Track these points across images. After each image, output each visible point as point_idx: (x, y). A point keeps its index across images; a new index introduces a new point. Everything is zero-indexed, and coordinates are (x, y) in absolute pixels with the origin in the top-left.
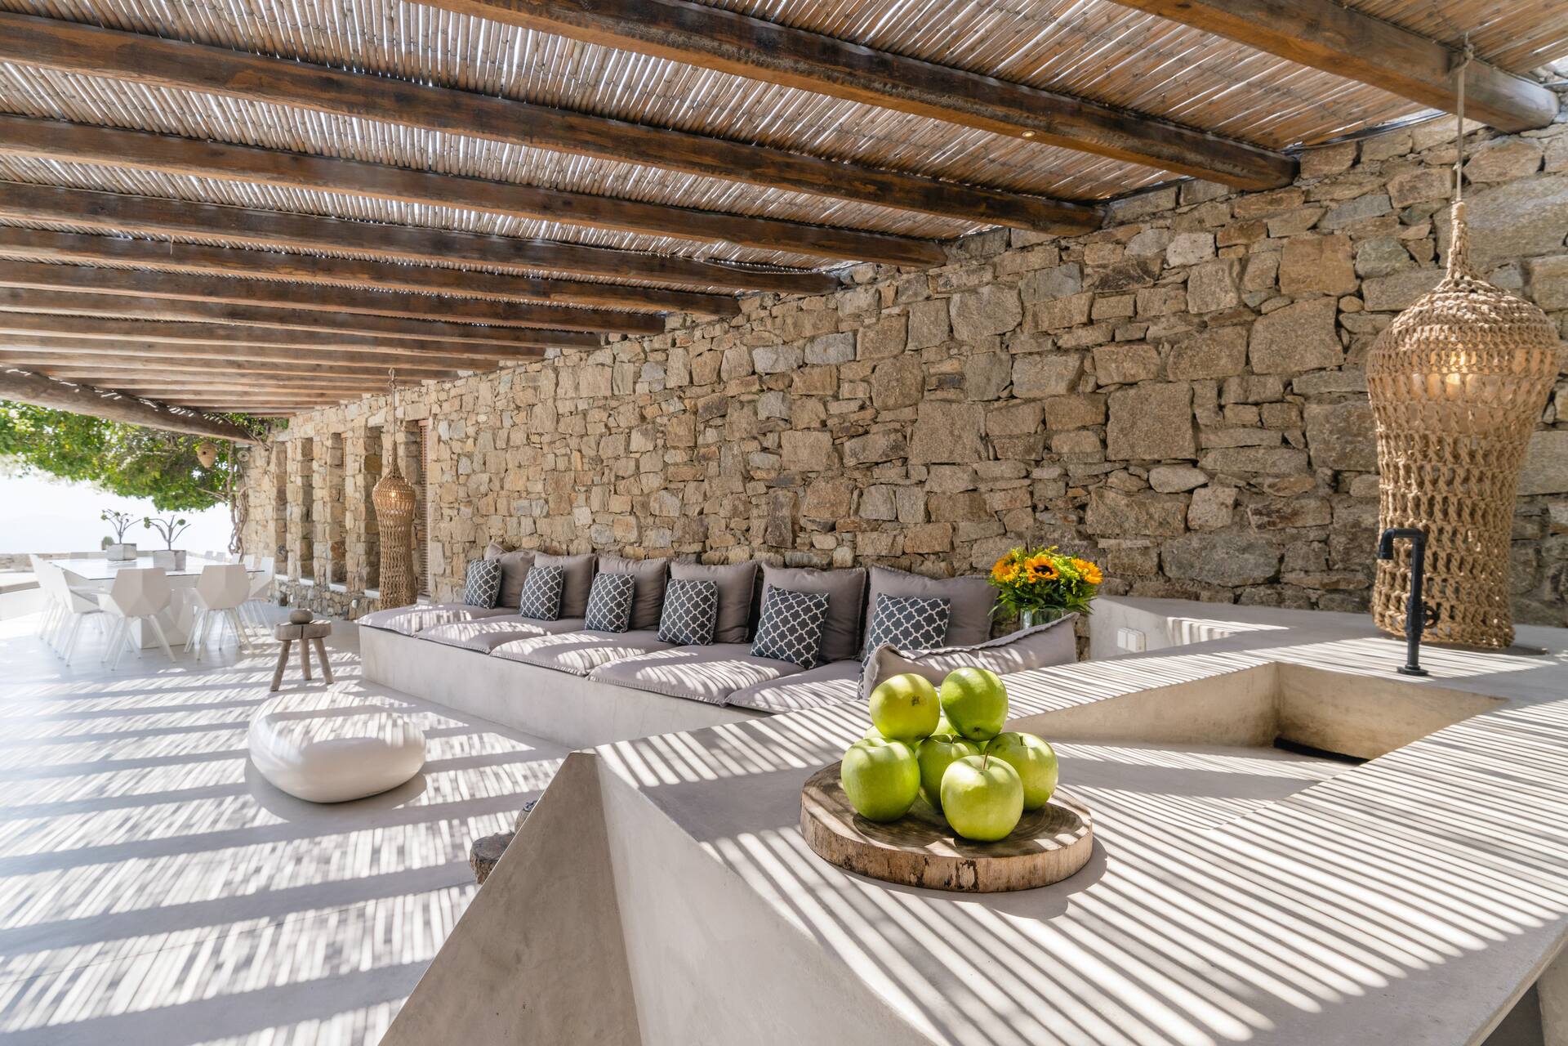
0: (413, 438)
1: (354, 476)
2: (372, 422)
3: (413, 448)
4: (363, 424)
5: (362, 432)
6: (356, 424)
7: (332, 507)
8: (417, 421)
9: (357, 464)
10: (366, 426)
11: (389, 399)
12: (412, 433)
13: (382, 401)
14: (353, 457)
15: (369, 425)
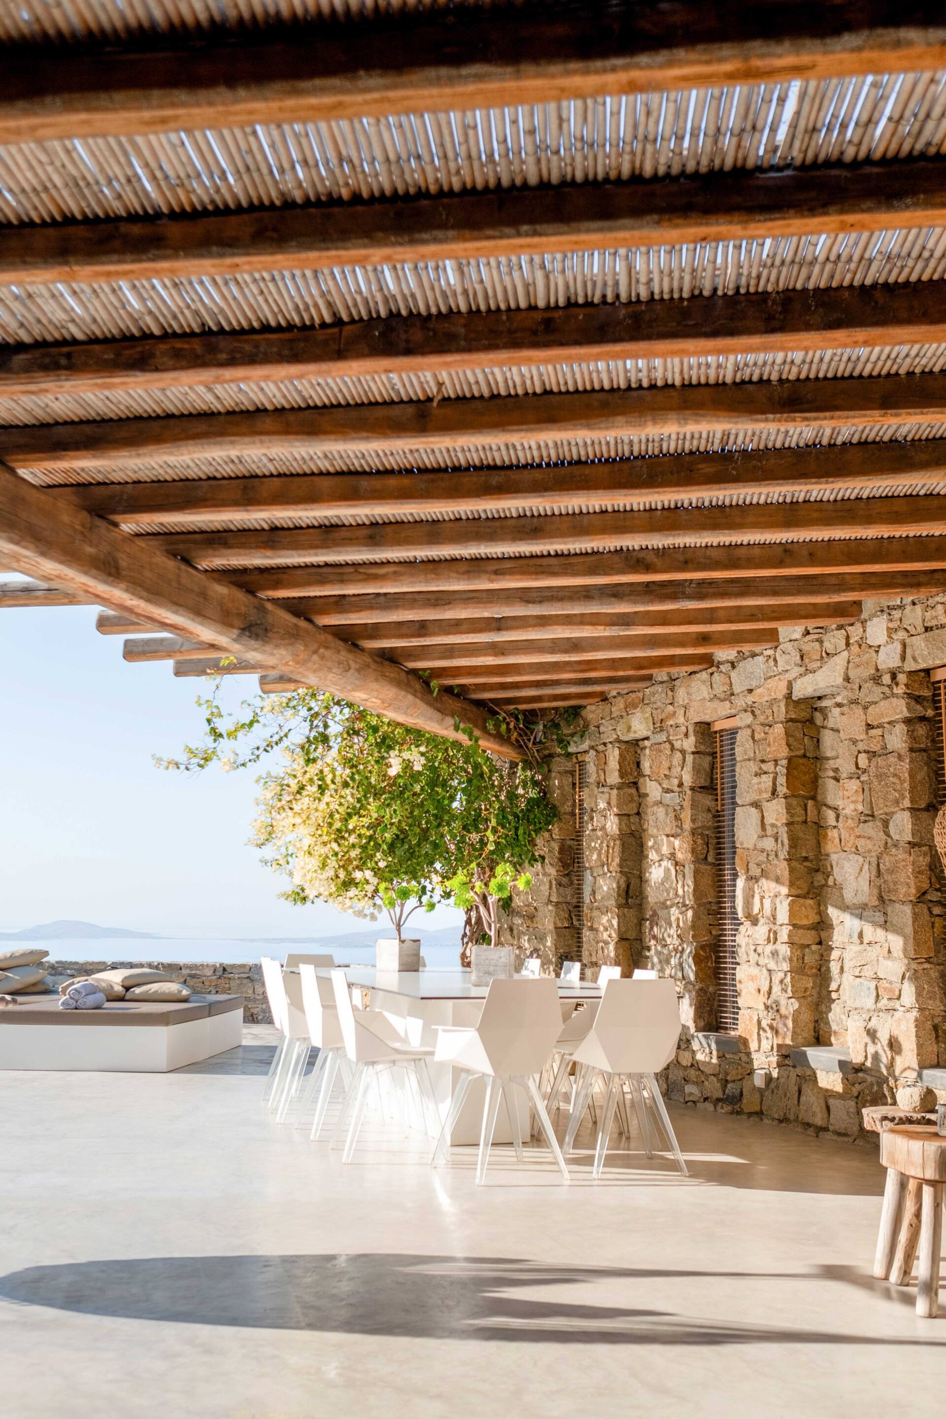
0: (919, 710)
1: (756, 805)
2: (804, 688)
3: (921, 730)
4: (782, 690)
5: (781, 711)
6: (761, 696)
7: (696, 872)
8: (927, 671)
9: (767, 780)
10: (789, 696)
11: (855, 632)
12: (918, 699)
13: (834, 640)
14: (754, 767)
15: (797, 695)
